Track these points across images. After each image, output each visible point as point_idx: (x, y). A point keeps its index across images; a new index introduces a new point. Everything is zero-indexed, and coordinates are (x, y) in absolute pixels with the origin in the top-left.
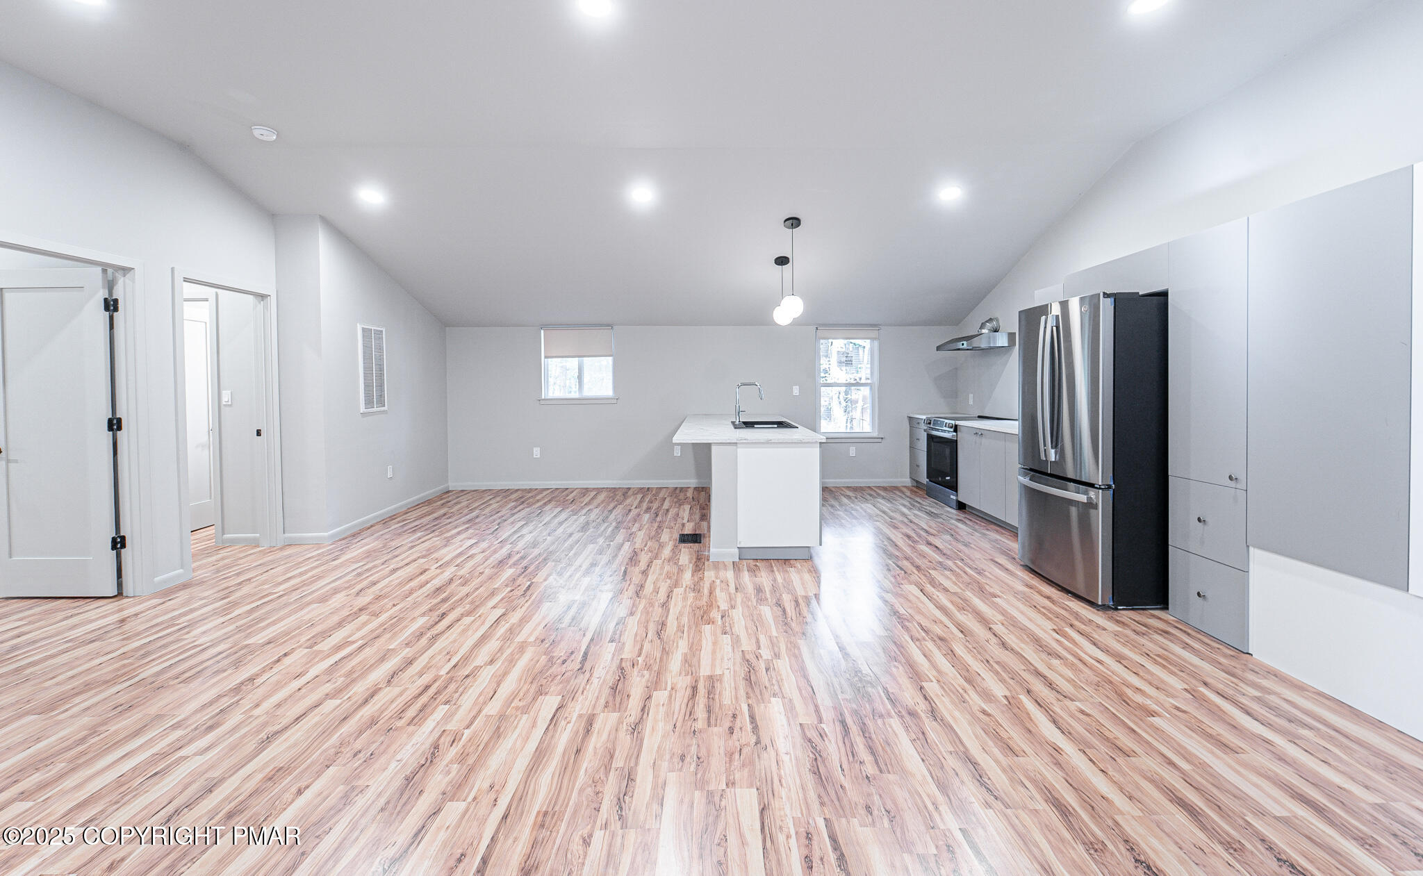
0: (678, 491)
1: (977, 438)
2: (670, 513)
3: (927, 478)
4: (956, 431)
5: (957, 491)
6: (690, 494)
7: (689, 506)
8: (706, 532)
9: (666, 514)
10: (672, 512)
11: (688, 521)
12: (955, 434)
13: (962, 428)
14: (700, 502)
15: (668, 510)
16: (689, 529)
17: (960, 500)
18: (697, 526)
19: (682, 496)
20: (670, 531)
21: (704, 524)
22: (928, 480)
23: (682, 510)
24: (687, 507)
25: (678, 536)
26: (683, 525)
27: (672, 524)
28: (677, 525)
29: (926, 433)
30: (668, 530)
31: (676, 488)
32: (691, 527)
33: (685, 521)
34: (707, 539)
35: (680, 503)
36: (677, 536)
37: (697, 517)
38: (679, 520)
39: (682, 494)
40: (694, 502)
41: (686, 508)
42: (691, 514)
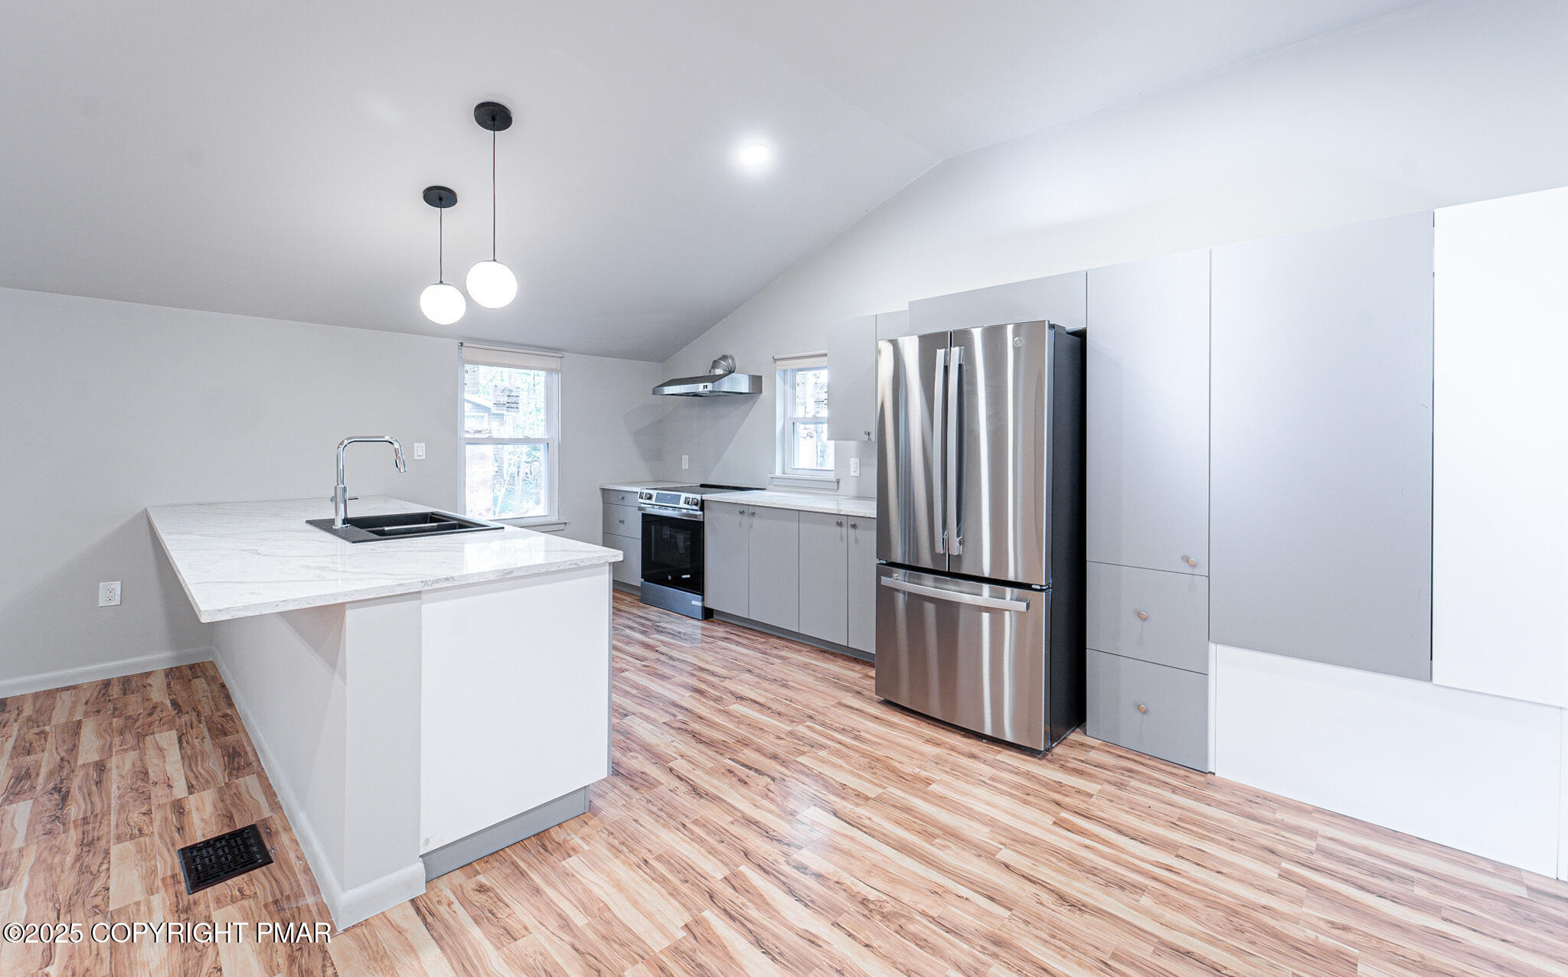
0: (115, 691)
1: (745, 520)
2: (114, 774)
3: (642, 578)
4: (702, 509)
5: (702, 594)
6: (158, 693)
7: (174, 734)
8: (266, 813)
9: (98, 783)
10: (122, 766)
11: (191, 788)
12: (701, 513)
13: (712, 505)
14: (206, 711)
15: (101, 767)
16: (204, 824)
17: (709, 605)
18: (229, 800)
19: (134, 705)
20: (140, 851)
21: (249, 783)
22: (643, 580)
23: (151, 753)
24: (167, 739)
25: (177, 861)
26: (179, 808)
27: (135, 817)
28: (157, 816)
29: (640, 514)
30: (129, 845)
31: (107, 684)
32: (209, 809)
33: (180, 791)
34: (284, 838)
35: (137, 731)
36: (169, 863)
37: (214, 763)
38: (159, 794)
39: (133, 698)
40: (185, 718)
41: (163, 744)
42: (189, 760)
